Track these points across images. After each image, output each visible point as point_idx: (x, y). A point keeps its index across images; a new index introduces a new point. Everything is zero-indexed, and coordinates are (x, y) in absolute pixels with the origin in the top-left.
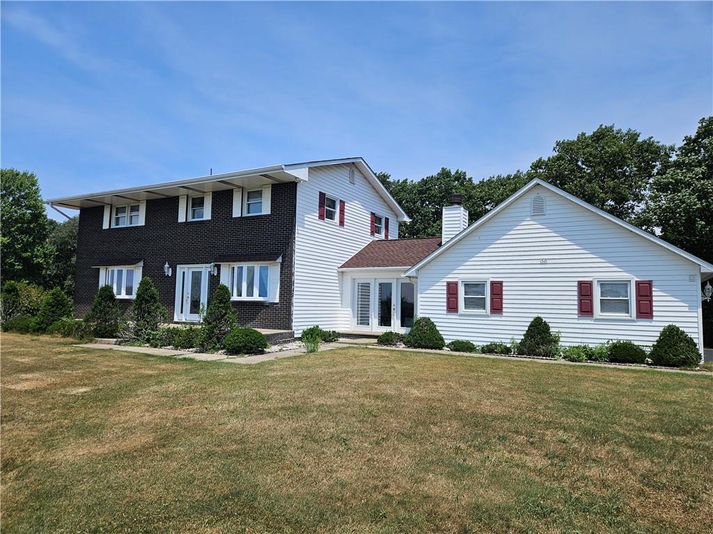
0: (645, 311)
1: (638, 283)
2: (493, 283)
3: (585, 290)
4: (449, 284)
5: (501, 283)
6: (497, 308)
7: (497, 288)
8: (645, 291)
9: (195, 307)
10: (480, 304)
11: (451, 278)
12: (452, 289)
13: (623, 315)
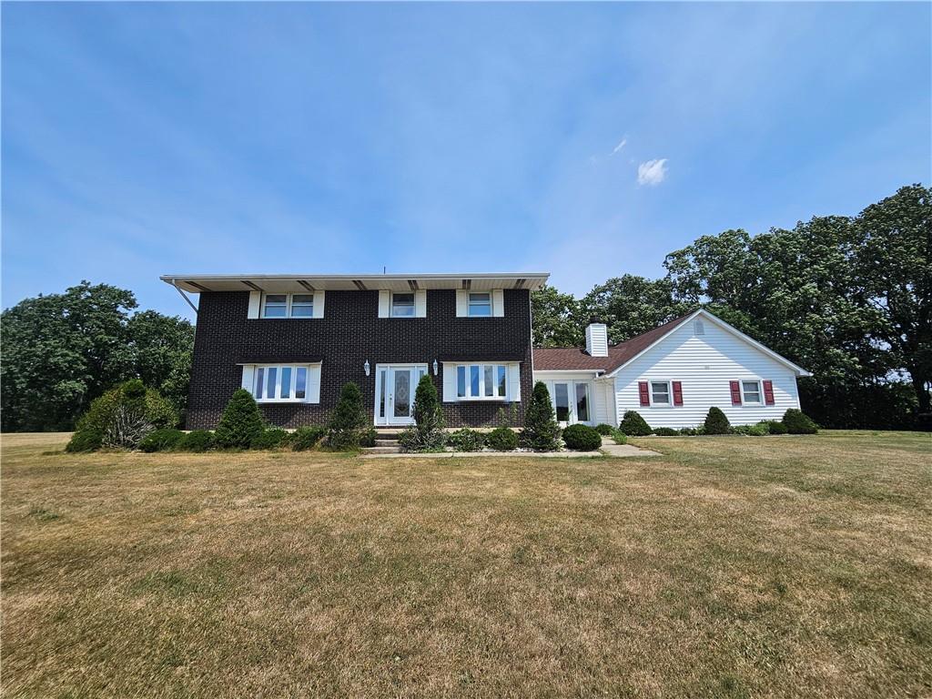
0: (770, 401)
1: (764, 382)
2: (674, 383)
3: (734, 387)
4: (640, 384)
5: (680, 383)
6: (679, 402)
7: (677, 387)
8: (768, 387)
9: (401, 409)
10: (665, 398)
11: (643, 379)
12: (643, 388)
13: (755, 403)
